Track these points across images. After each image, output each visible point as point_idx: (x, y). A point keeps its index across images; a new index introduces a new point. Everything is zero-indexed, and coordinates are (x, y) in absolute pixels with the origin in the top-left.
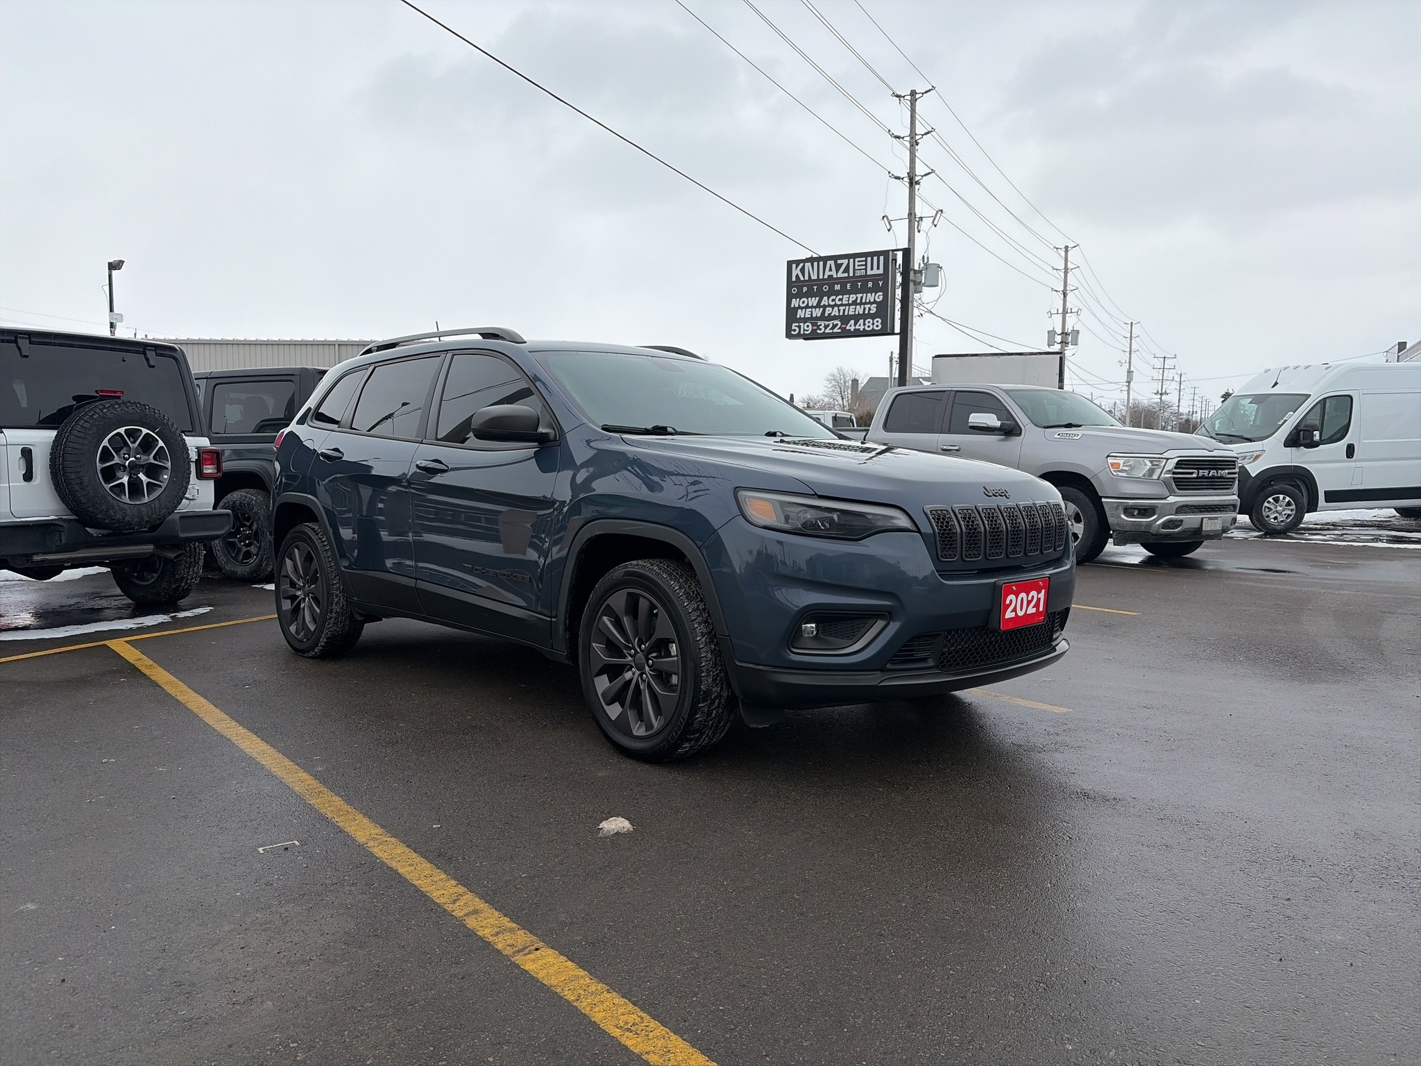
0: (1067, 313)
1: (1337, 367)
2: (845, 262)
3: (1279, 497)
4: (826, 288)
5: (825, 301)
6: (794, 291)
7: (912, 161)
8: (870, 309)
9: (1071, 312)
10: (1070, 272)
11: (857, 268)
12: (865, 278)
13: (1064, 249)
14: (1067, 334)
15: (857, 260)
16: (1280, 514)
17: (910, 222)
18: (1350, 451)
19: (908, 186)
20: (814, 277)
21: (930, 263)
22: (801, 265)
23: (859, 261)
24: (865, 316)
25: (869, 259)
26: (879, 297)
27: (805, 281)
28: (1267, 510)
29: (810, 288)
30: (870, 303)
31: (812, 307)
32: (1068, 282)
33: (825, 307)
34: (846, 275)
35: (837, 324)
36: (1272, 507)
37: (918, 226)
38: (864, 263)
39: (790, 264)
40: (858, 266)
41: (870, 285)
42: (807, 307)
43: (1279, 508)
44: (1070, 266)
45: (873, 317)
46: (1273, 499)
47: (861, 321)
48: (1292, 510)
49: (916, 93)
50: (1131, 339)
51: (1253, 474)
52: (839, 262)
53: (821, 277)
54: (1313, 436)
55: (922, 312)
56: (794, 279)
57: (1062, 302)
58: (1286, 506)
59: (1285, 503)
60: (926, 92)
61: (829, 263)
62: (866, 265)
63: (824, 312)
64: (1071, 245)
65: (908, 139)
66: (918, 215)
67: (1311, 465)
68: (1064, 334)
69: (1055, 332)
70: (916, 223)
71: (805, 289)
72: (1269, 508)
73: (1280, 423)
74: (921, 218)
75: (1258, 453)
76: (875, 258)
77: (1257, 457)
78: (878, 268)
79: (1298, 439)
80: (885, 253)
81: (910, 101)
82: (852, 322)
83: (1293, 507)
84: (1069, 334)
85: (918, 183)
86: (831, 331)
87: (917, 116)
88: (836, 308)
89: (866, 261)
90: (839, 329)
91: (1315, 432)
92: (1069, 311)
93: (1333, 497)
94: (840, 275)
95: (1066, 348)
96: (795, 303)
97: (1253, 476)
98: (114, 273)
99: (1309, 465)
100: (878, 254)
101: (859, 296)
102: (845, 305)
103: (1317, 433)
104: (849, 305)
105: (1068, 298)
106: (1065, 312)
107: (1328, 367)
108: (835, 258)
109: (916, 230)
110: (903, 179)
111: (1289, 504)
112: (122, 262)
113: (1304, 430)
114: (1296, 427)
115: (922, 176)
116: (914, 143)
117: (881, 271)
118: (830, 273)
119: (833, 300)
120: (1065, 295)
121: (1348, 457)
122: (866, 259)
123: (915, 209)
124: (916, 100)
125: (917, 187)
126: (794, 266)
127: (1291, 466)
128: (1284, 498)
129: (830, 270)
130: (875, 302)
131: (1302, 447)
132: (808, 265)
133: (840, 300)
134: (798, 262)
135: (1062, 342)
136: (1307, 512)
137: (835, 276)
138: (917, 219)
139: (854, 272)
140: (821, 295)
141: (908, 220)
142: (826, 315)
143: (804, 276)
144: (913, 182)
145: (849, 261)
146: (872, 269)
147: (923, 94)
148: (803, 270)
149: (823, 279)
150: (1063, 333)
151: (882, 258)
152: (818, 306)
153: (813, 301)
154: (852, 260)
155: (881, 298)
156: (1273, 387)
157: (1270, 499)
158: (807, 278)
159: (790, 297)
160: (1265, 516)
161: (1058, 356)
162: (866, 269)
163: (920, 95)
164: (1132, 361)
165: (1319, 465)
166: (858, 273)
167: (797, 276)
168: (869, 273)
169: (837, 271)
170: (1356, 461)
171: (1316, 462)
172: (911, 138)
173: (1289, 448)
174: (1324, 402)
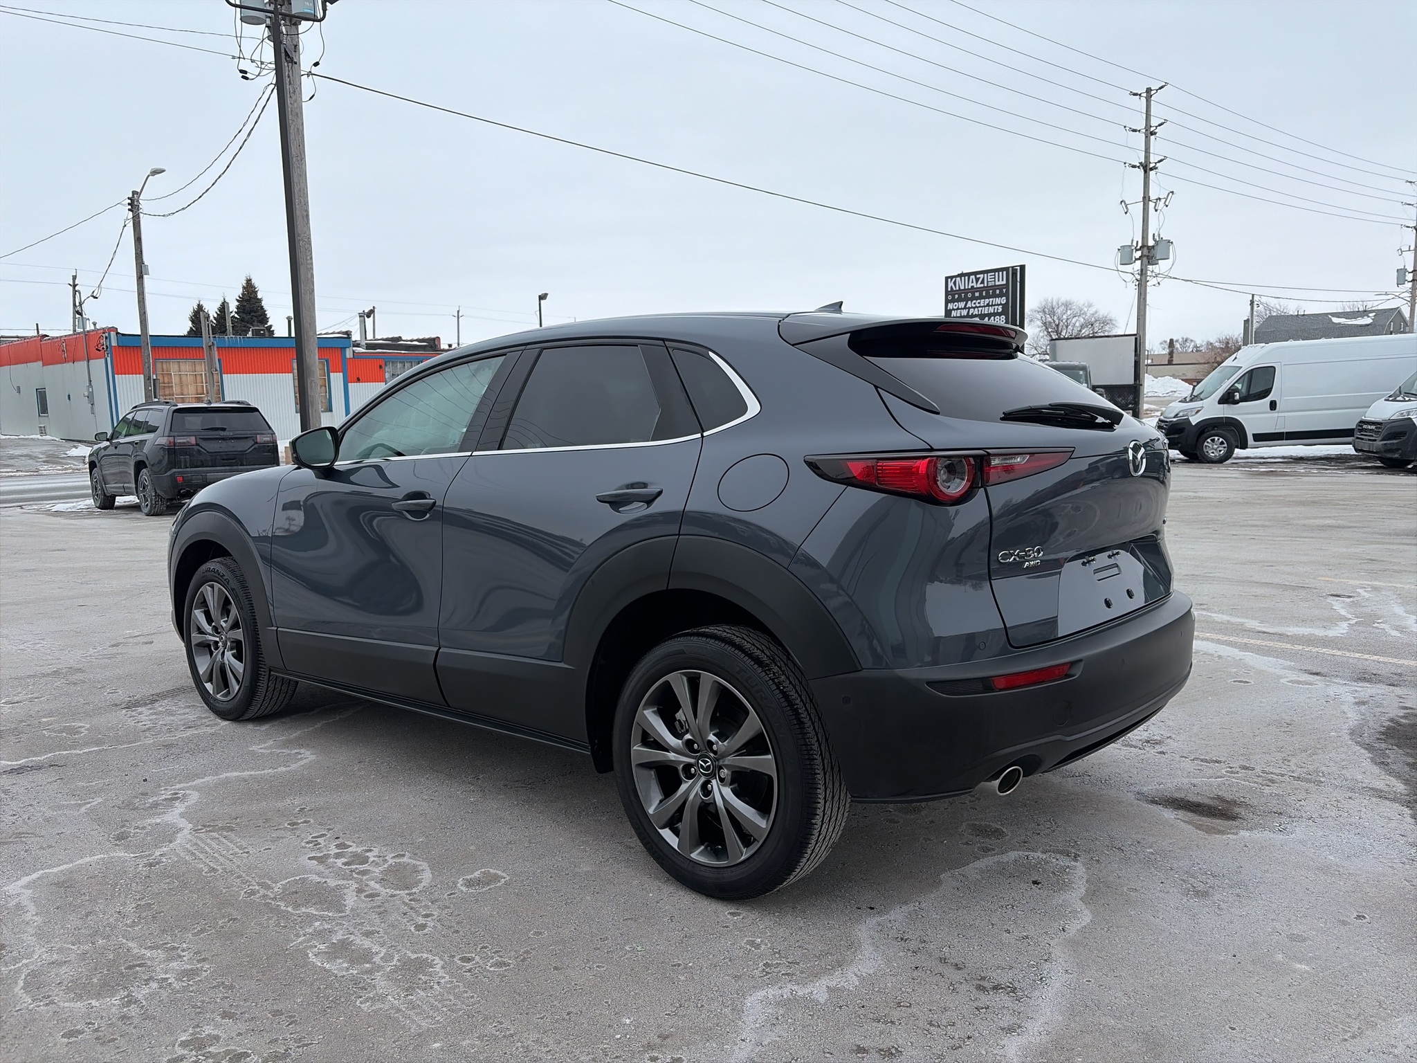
2: (981, 276)
3: (1215, 438)
4: (970, 295)
5: (969, 305)
6: (950, 297)
7: (1147, 151)
8: (998, 309)
11: (989, 280)
12: (995, 287)
15: (989, 274)
16: (1216, 450)
17: (1144, 204)
18: (1273, 405)
19: (1143, 173)
20: (962, 288)
21: (1161, 239)
22: (954, 279)
24: (995, 314)
25: (997, 273)
26: (1003, 300)
27: (956, 291)
28: (1207, 448)
29: (960, 295)
30: (998, 305)
31: (961, 309)
33: (969, 308)
34: (982, 285)
36: (1210, 445)
38: (993, 276)
39: (947, 278)
40: (990, 278)
41: (998, 292)
42: (958, 309)
43: (1215, 446)
45: (999, 314)
46: (1211, 440)
47: (992, 318)
48: (1224, 447)
49: (1151, 90)
52: (978, 276)
53: (966, 288)
54: (1234, 396)
56: (949, 289)
59: (1219, 443)
60: (1160, 88)
61: (971, 277)
62: (995, 278)
63: (969, 312)
65: (1144, 131)
66: (1152, 198)
67: (1241, 416)
69: (1405, 270)
71: (956, 296)
72: (1208, 446)
73: (1218, 388)
75: (1198, 409)
76: (1001, 273)
77: (1196, 413)
78: (1003, 280)
79: (1227, 399)
80: (1006, 269)
81: (1146, 98)
83: (1226, 445)
85: (1151, 169)
87: (1152, 110)
88: (976, 309)
89: (995, 275)
91: (1236, 394)
93: (1259, 437)
94: (979, 285)
96: (950, 306)
97: (1194, 424)
98: (542, 301)
99: (1237, 416)
100: (1002, 270)
101: (991, 300)
102: (982, 307)
103: (1239, 394)
104: (984, 306)
108: (975, 273)
110: (1138, 167)
111: (1222, 443)
112: (546, 294)
114: (1229, 389)
115: (1156, 163)
116: (1149, 135)
117: (1004, 282)
118: (972, 285)
119: (975, 303)
121: (1271, 409)
123: (1149, 193)
124: (1151, 96)
125: (1151, 173)
126: (949, 280)
127: (1223, 418)
128: (1218, 439)
129: (972, 282)
130: (1001, 304)
131: (1231, 404)
132: (958, 279)
133: (979, 303)
134: (952, 277)
136: (1237, 449)
137: (975, 287)
139: (987, 283)
140: (966, 300)
141: (1142, 203)
142: (970, 314)
143: (956, 287)
144: (1147, 169)
145: (984, 275)
146: (999, 281)
147: (1157, 90)
148: (955, 283)
149: (968, 289)
151: (1005, 273)
152: (965, 308)
153: (962, 305)
154: (986, 275)
155: (1005, 301)
157: (1209, 440)
158: (957, 289)
159: (947, 302)
162: (995, 281)
163: (1155, 91)
165: (1246, 416)
166: (990, 284)
167: (952, 287)
168: (997, 283)
169: (977, 283)
170: (1278, 412)
171: (1244, 414)
172: (1147, 130)
173: (1222, 405)
174: (1251, 373)
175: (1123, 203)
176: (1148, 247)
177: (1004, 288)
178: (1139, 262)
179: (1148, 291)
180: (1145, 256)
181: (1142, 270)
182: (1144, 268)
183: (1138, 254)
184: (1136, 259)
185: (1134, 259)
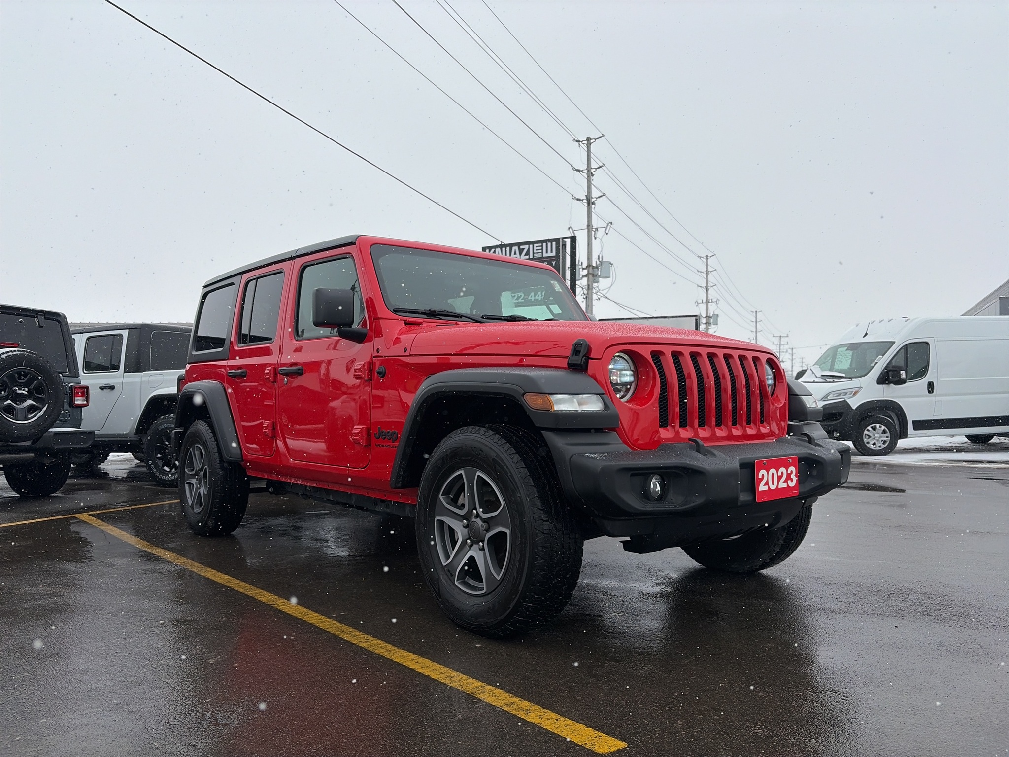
0: (709, 302)
1: (914, 320)
2: (526, 247)
3: (876, 426)
7: (589, 188)
9: (712, 302)
10: (710, 274)
11: (535, 251)
12: (542, 259)
13: (705, 258)
14: (710, 317)
15: (535, 245)
16: (878, 440)
17: (589, 231)
18: (931, 386)
19: (586, 205)
21: (604, 260)
22: (493, 250)
23: (537, 247)
25: (544, 245)
28: (867, 437)
32: (709, 280)
34: (527, 257)
35: (521, 296)
36: (870, 434)
37: (595, 234)
38: (541, 248)
40: (537, 250)
43: (876, 435)
44: (710, 269)
46: (871, 427)
47: (540, 293)
48: (887, 437)
50: (756, 323)
51: (854, 406)
52: (522, 247)
54: (900, 375)
55: (599, 297)
57: (705, 295)
58: (882, 433)
59: (881, 431)
60: (598, 138)
61: (514, 248)
62: (542, 249)
64: (709, 255)
65: (586, 171)
66: (595, 226)
67: (901, 399)
68: (708, 317)
70: (593, 233)
72: (868, 435)
73: (872, 365)
74: (597, 229)
75: (857, 389)
76: (549, 244)
77: (855, 394)
78: (552, 252)
79: (889, 377)
80: (557, 240)
81: (587, 145)
82: (532, 294)
83: (888, 434)
84: (711, 318)
85: (593, 203)
86: (517, 301)
87: (592, 155)
89: (542, 246)
90: (522, 299)
91: (901, 372)
92: (711, 301)
93: (920, 425)
94: (523, 257)
95: (709, 327)
97: (854, 408)
99: (898, 399)
100: (551, 241)
103: (903, 372)
105: (709, 292)
106: (708, 302)
107: (907, 320)
108: (519, 245)
109: (593, 238)
110: (582, 200)
111: (884, 432)
113: (892, 371)
114: (886, 368)
115: (597, 198)
116: (590, 175)
117: (554, 254)
118: (515, 256)
120: (707, 289)
121: (929, 392)
122: (542, 245)
123: (591, 222)
124: (591, 144)
125: (593, 206)
127: (882, 400)
128: (880, 427)
129: (515, 254)
131: (892, 385)
132: (498, 250)
134: (490, 248)
135: (706, 323)
136: (900, 439)
138: (594, 230)
139: (533, 255)
141: (587, 230)
144: (590, 203)
145: (529, 247)
146: (547, 252)
147: (595, 139)
150: (706, 317)
151: (554, 244)
154: (531, 246)
156: (864, 337)
157: (869, 428)
160: (865, 442)
161: (694, 318)
162: (542, 252)
163: (594, 140)
164: (758, 338)
165: (906, 399)
166: (536, 256)
168: (545, 255)
169: (520, 255)
170: (935, 396)
171: (903, 397)
172: (588, 171)
173: (881, 386)
174: (906, 348)
175: (570, 229)
176: (593, 266)
177: (554, 260)
178: (585, 279)
179: (593, 304)
180: (591, 274)
181: (588, 286)
182: (590, 284)
183: (585, 272)
184: (583, 277)
185: (581, 277)
